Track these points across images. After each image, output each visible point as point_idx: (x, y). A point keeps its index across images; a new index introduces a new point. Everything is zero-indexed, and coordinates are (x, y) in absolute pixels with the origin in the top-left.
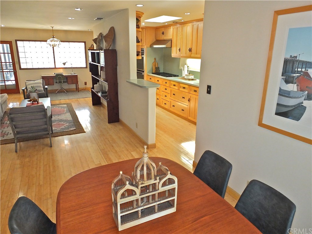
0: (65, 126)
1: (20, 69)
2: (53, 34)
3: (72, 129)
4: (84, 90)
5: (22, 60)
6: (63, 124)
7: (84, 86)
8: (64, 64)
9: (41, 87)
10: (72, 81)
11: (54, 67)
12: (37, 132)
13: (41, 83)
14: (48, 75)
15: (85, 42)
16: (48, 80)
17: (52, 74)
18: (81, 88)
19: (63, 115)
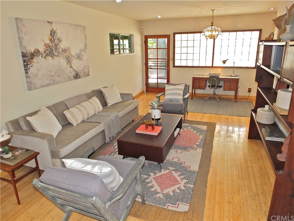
1: (174, 66)
2: (213, 21)
4: (246, 99)
5: (177, 57)
7: (246, 94)
8: (224, 62)
9: (180, 95)
10: (230, 86)
11: (211, 65)
13: (182, 89)
15: (260, 31)
18: (241, 96)
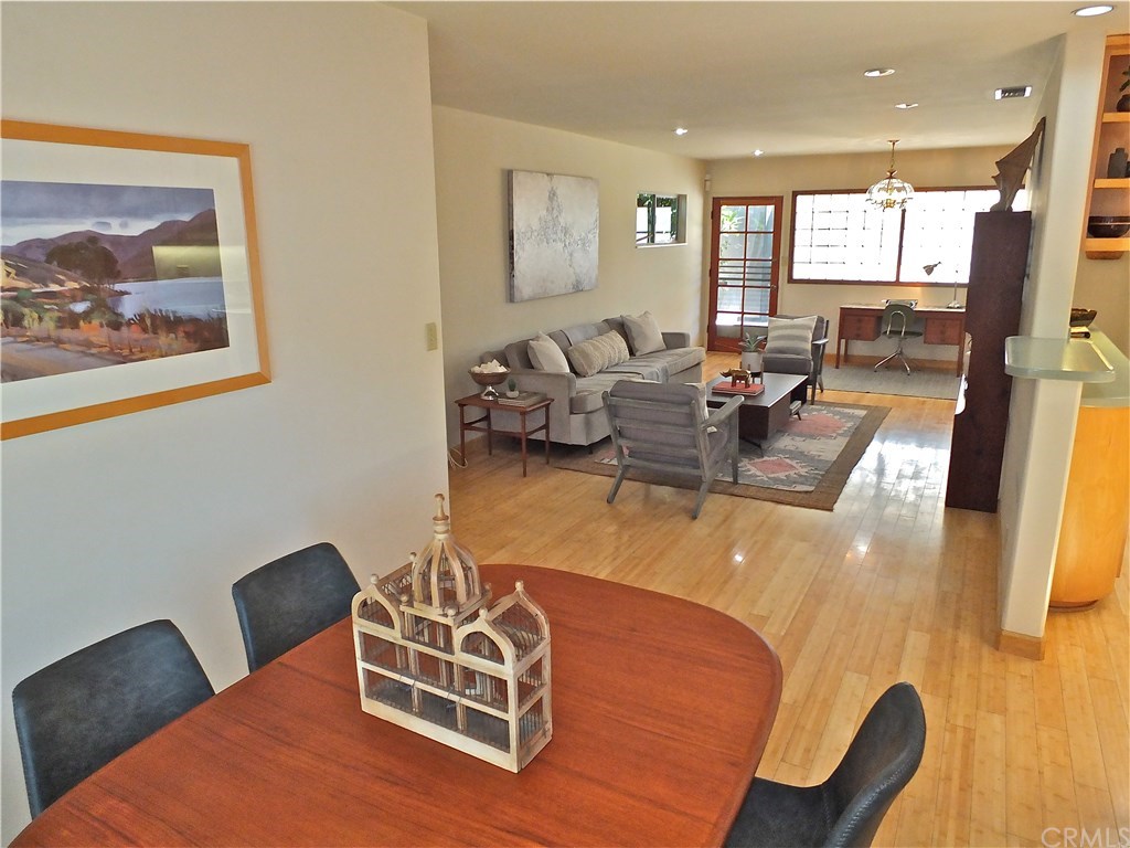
0: (792, 473)
1: (791, 280)
2: (892, 165)
3: (800, 488)
5: (800, 254)
6: (792, 466)
8: (929, 269)
9: (805, 339)
10: (944, 333)
11: (894, 279)
12: (674, 464)
13: (810, 328)
14: (867, 305)
16: (860, 321)
17: (879, 302)
19: (823, 439)
